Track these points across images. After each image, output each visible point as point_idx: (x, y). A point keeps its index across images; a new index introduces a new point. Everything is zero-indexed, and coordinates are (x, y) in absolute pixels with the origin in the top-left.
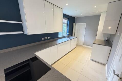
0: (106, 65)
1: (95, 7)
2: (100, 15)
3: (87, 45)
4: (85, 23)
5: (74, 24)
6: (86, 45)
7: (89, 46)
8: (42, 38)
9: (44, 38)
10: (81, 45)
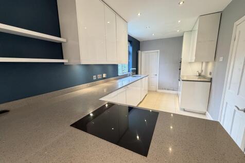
0: (207, 113)
1: (179, 21)
2: (182, 37)
3: (165, 89)
4: (159, 50)
5: (140, 52)
6: (162, 89)
7: (168, 90)
8: (94, 76)
9: (97, 77)
10: (155, 90)
